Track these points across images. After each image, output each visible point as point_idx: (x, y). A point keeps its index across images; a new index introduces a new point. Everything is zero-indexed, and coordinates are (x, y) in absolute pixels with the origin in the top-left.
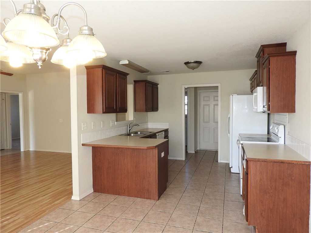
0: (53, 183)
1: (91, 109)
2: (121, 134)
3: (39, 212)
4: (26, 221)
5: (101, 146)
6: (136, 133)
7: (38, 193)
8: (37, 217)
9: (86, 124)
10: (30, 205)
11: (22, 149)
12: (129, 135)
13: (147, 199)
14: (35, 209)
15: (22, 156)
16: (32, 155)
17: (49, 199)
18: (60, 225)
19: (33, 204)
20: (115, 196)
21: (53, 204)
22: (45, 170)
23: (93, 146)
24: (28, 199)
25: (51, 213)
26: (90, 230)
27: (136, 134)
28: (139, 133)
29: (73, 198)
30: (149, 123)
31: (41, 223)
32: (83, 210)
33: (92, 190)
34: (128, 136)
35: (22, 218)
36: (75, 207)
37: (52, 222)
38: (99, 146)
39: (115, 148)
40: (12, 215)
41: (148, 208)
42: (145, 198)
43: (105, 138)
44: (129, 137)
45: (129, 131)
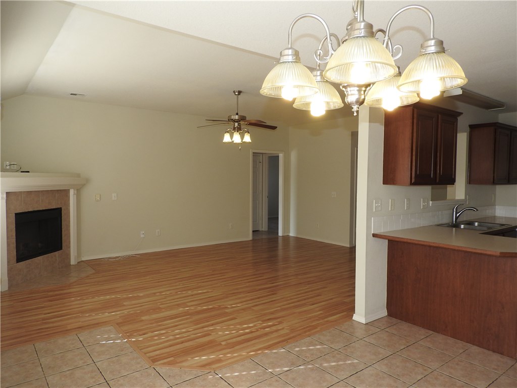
0: (324, 288)
1: (389, 178)
2: (441, 222)
3: (307, 327)
4: (292, 335)
5: (405, 241)
6: (470, 223)
7: (305, 300)
8: (305, 332)
9: (380, 202)
10: (295, 313)
11: (280, 234)
12: (456, 225)
13: (494, 351)
14: (303, 321)
15: (280, 241)
16: (292, 243)
17: (320, 310)
18: (338, 354)
19: (300, 313)
20: (428, 331)
21: (326, 320)
22: (311, 267)
23: (391, 239)
24: (293, 305)
25: (324, 332)
26: (385, 376)
27: (471, 227)
28: (476, 224)
29: (356, 317)
30: (497, 207)
31: (311, 344)
32: (373, 341)
33: (385, 313)
34: (454, 229)
35: (286, 329)
36: (360, 333)
37: (326, 346)
38: (402, 240)
39: (430, 246)
40: (275, 322)
41: (496, 369)
42: (489, 350)
43: (410, 228)
44: (456, 231)
45: (457, 218)
